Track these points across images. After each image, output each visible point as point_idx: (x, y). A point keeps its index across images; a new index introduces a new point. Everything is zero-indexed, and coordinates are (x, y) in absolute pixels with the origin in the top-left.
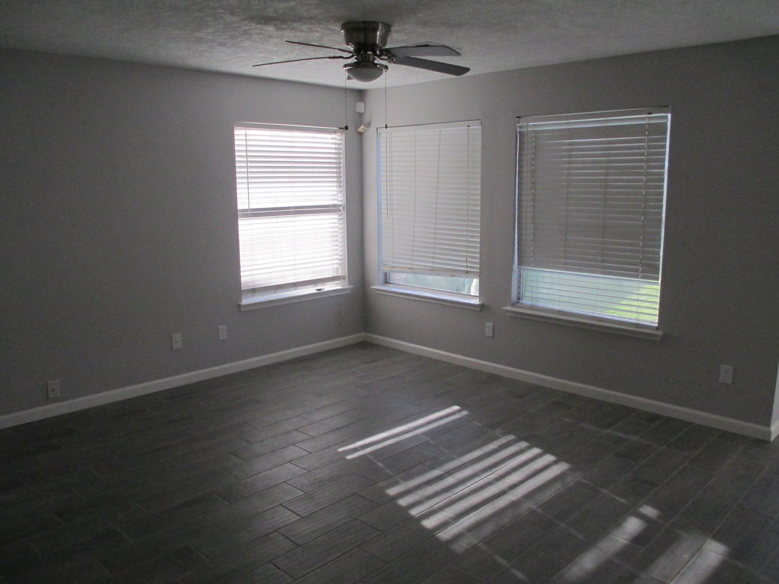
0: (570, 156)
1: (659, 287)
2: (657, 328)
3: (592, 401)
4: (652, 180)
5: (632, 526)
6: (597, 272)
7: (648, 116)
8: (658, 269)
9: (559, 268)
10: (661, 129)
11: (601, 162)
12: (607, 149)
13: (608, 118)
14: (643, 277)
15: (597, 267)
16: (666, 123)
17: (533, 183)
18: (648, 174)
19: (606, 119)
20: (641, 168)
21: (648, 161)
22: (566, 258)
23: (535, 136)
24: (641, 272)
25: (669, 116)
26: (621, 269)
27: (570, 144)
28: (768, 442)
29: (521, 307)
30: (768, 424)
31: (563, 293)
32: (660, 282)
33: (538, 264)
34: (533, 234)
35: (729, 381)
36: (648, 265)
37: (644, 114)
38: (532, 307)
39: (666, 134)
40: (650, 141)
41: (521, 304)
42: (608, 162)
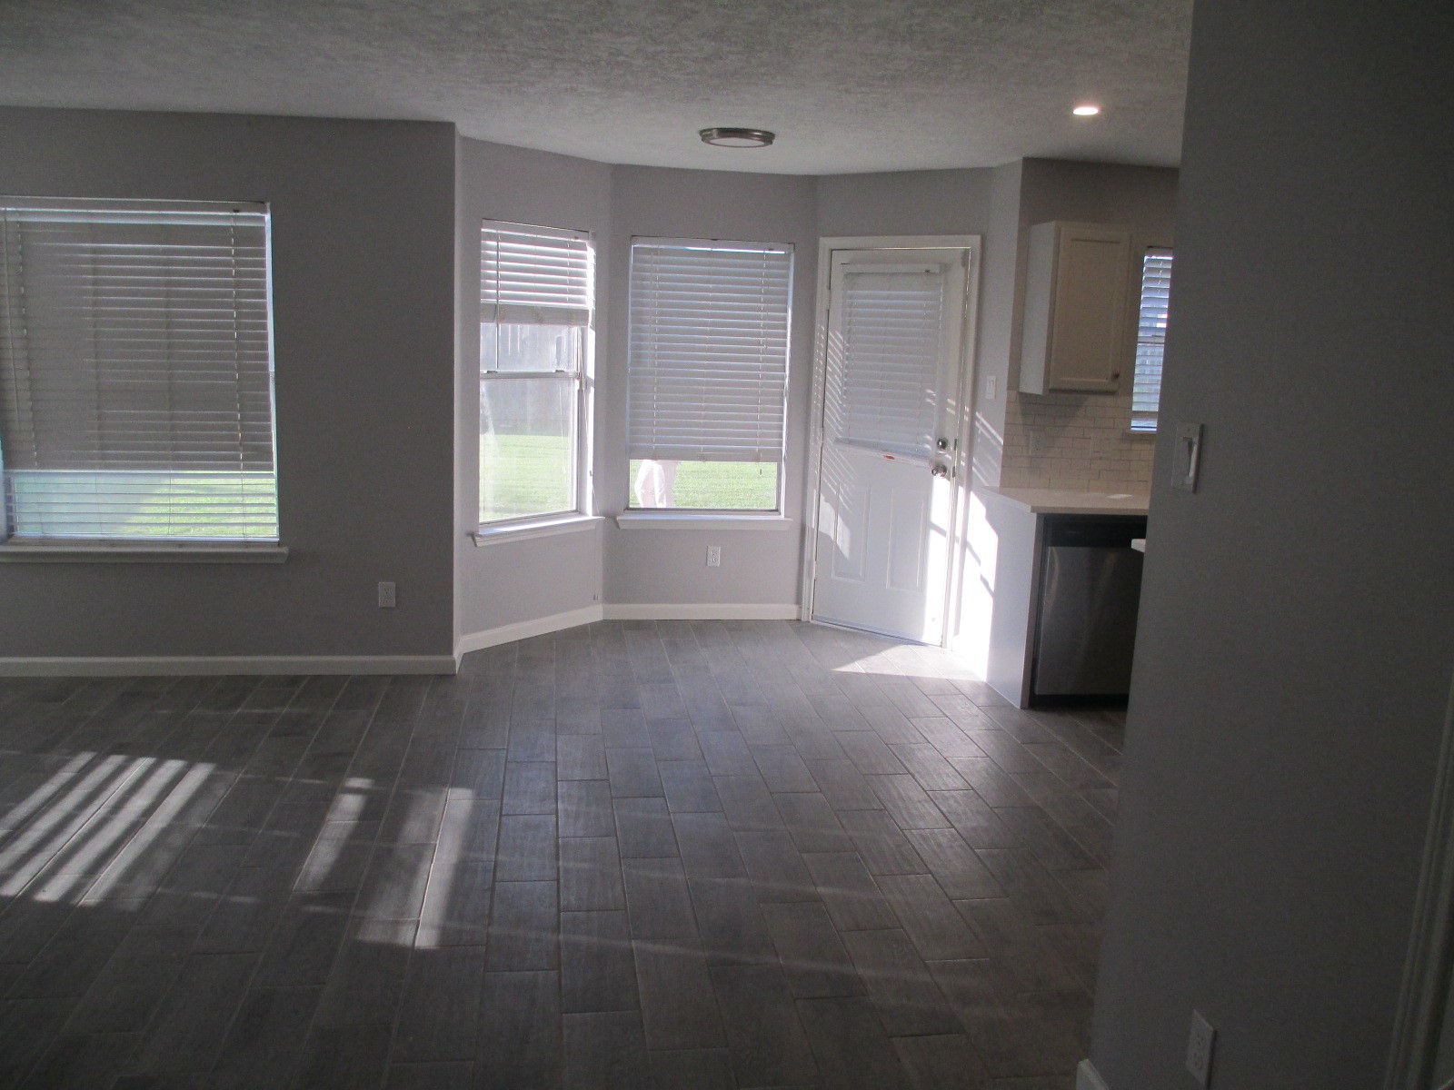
0: (95, 272)
1: (274, 481)
2: (279, 544)
3: (186, 681)
4: (247, 316)
5: (350, 804)
6: (165, 467)
7: (234, 214)
8: (271, 453)
9: (92, 467)
10: (255, 236)
11: (157, 283)
12: (165, 263)
13: (164, 212)
14: (246, 468)
15: (165, 458)
16: (263, 228)
17: (24, 317)
18: (239, 305)
19: (160, 212)
20: (228, 295)
21: (237, 285)
22: (102, 447)
23: (20, 233)
24: (243, 460)
25: (268, 217)
26: (202, 458)
27: (94, 251)
28: (454, 675)
29: (16, 544)
30: (451, 653)
31: (103, 509)
32: (275, 472)
33: (45, 462)
34: (32, 409)
35: (393, 603)
36: (256, 448)
37: (227, 211)
38: (44, 541)
39: (263, 244)
40: (238, 253)
41: (20, 538)
42: (168, 284)
